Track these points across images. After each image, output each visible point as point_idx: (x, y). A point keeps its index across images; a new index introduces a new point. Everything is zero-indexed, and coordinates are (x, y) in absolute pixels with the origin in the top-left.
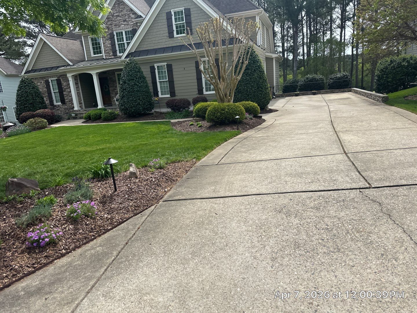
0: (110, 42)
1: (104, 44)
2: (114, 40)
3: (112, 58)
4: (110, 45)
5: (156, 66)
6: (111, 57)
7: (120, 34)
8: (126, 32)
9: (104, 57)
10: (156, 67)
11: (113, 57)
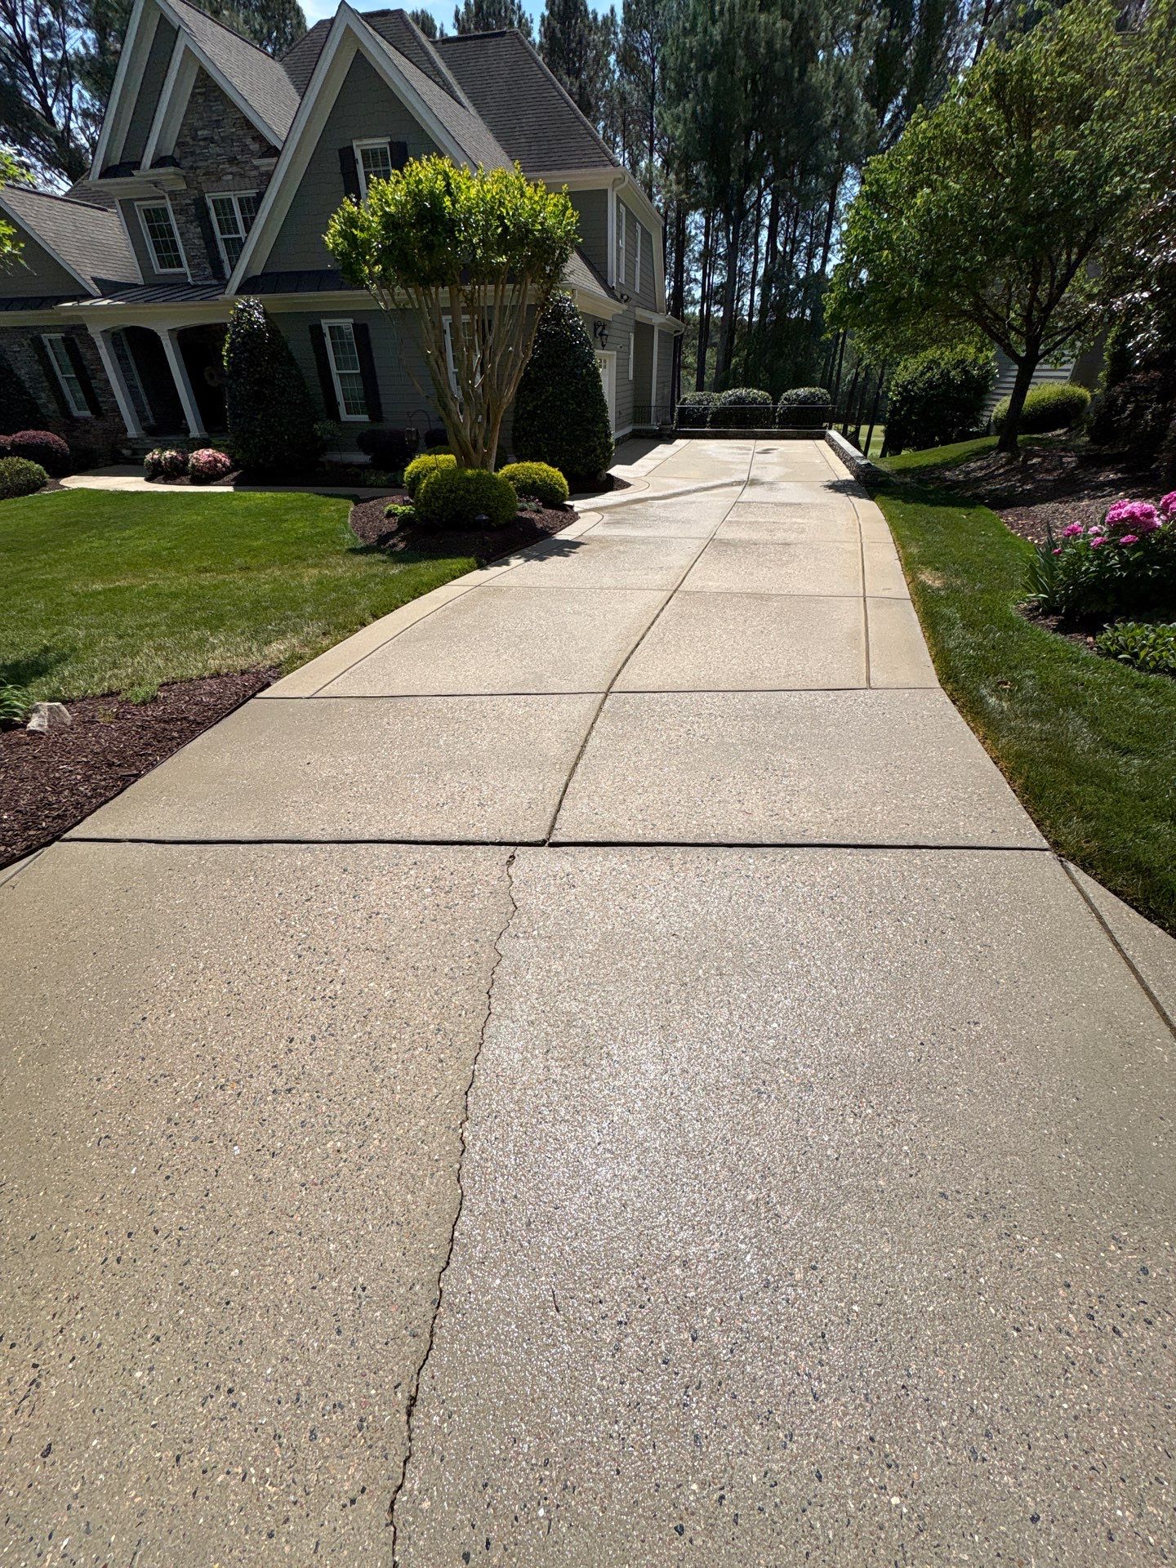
0: (199, 230)
1: (182, 234)
2: (211, 224)
3: (210, 286)
4: (202, 242)
5: (325, 324)
6: (208, 282)
7: (224, 206)
8: (240, 200)
9: (190, 280)
10: (326, 331)
11: (214, 282)
